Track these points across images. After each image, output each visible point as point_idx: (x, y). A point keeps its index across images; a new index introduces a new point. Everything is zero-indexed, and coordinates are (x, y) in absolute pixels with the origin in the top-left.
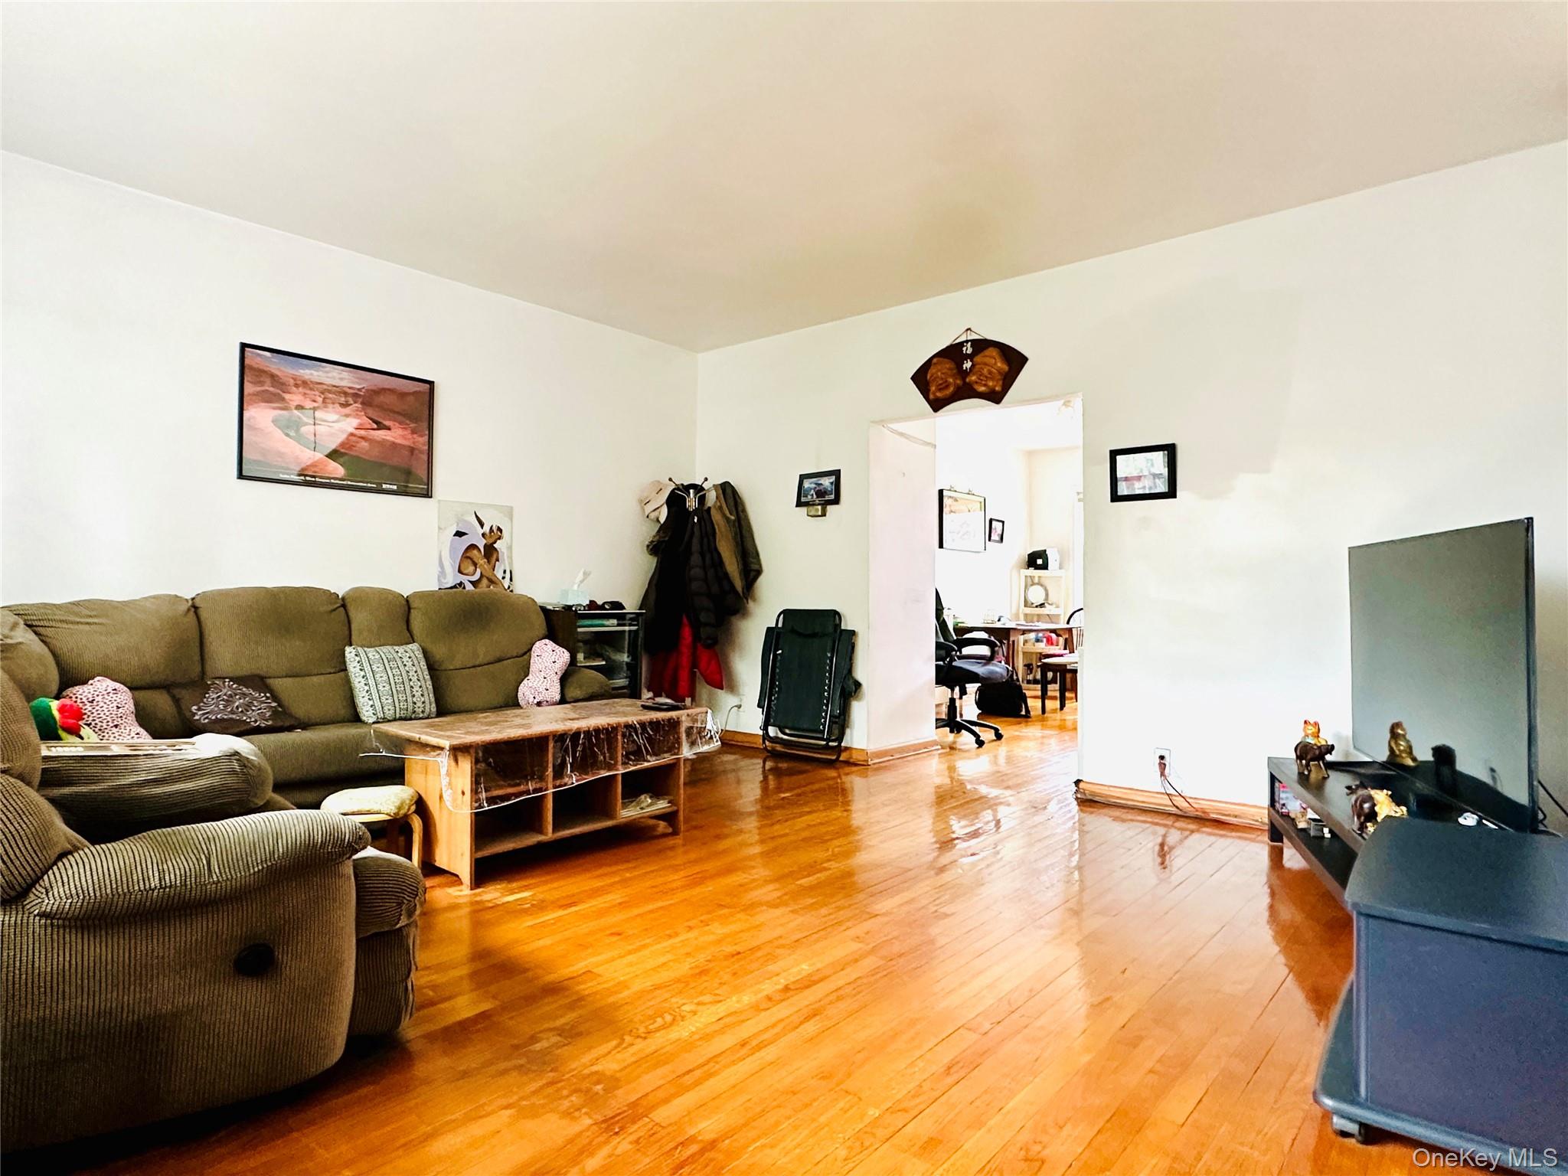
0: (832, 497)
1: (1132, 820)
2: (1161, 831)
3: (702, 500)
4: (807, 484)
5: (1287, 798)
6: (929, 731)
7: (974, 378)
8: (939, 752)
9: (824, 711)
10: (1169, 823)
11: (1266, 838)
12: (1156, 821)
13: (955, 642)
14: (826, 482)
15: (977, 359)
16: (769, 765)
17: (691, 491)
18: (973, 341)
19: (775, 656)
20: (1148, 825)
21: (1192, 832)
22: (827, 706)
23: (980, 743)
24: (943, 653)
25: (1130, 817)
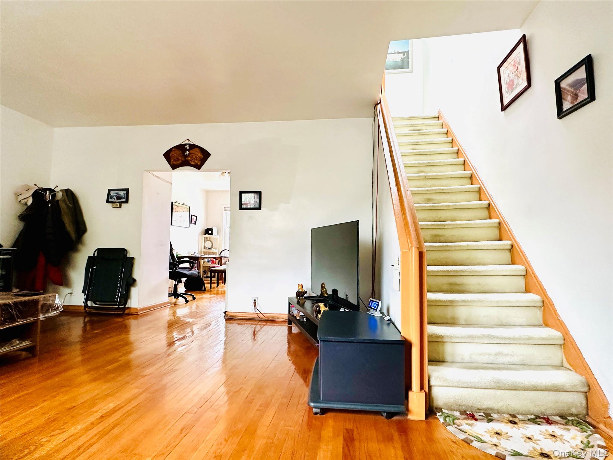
0: (125, 200)
1: (244, 324)
2: (254, 326)
3: (54, 196)
4: (112, 193)
5: (294, 310)
6: (166, 298)
7: (189, 158)
8: (170, 306)
9: (118, 292)
10: (256, 323)
11: (287, 324)
12: (252, 323)
13: (177, 262)
14: (122, 193)
15: (191, 151)
16: (87, 319)
17: (48, 192)
18: (189, 144)
19: (93, 269)
20: (250, 325)
21: (264, 325)
22: (119, 290)
23: (187, 301)
24: (172, 266)
25: (243, 323)
